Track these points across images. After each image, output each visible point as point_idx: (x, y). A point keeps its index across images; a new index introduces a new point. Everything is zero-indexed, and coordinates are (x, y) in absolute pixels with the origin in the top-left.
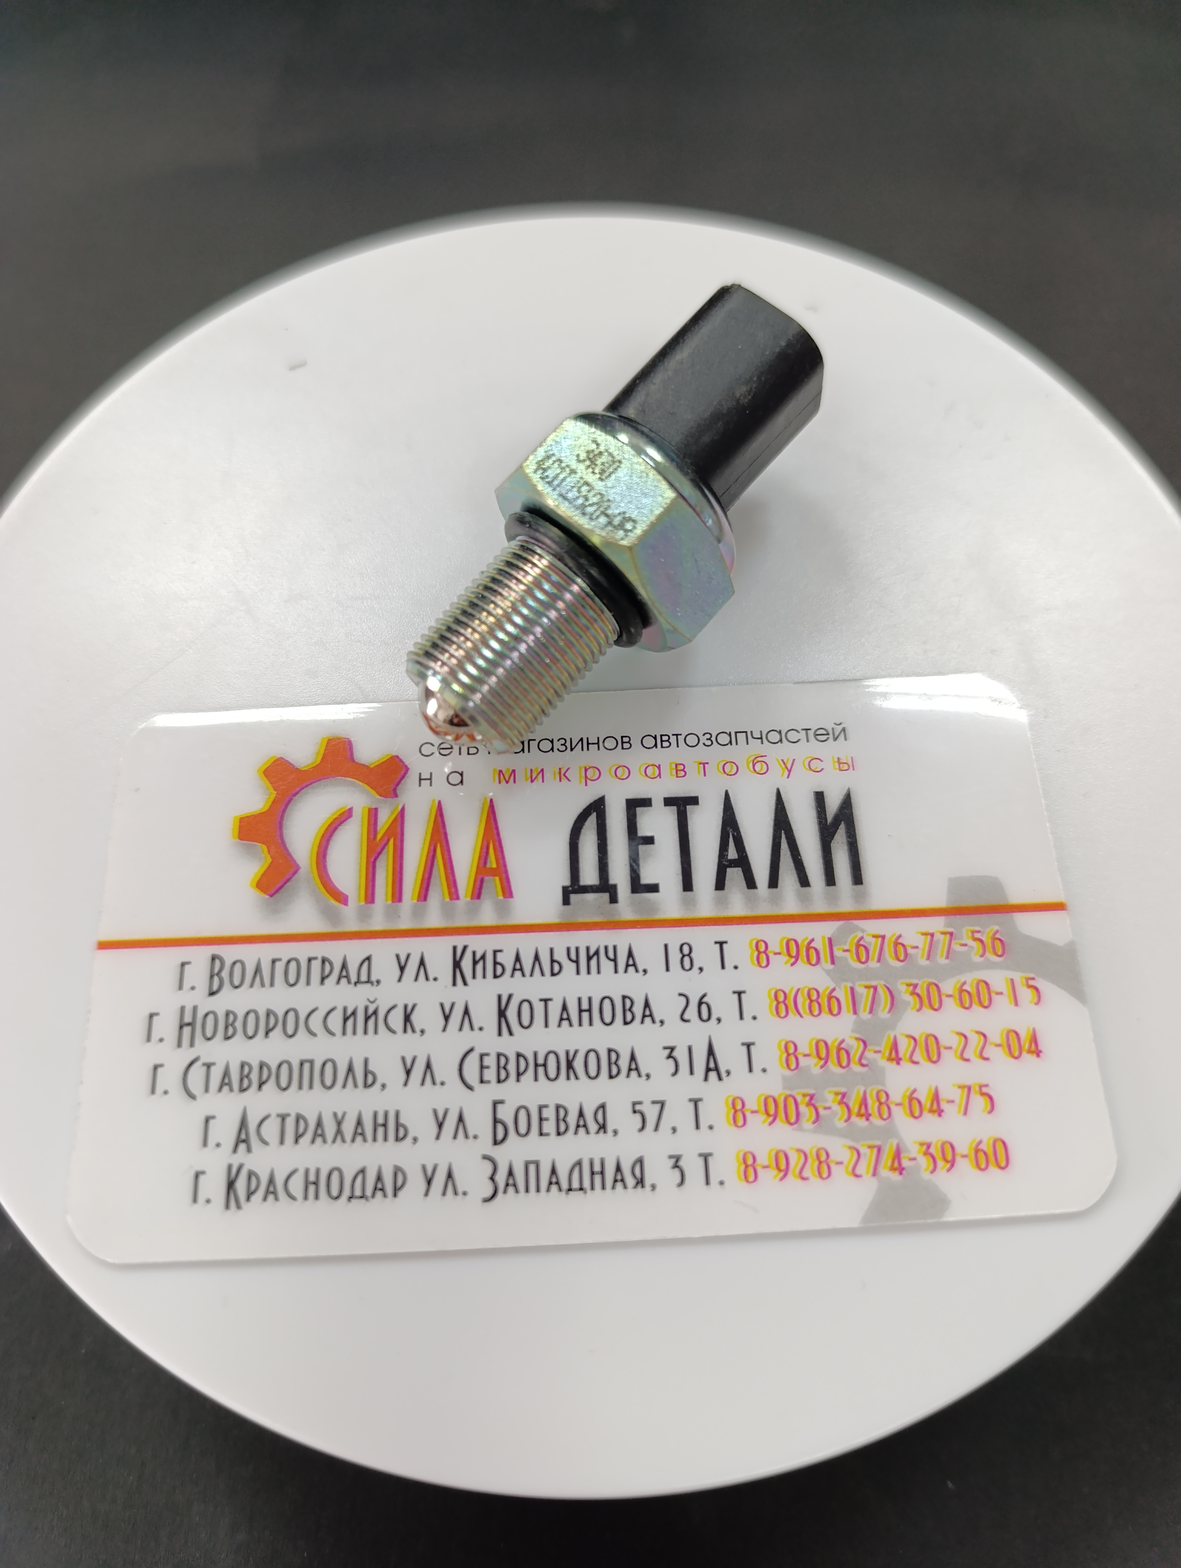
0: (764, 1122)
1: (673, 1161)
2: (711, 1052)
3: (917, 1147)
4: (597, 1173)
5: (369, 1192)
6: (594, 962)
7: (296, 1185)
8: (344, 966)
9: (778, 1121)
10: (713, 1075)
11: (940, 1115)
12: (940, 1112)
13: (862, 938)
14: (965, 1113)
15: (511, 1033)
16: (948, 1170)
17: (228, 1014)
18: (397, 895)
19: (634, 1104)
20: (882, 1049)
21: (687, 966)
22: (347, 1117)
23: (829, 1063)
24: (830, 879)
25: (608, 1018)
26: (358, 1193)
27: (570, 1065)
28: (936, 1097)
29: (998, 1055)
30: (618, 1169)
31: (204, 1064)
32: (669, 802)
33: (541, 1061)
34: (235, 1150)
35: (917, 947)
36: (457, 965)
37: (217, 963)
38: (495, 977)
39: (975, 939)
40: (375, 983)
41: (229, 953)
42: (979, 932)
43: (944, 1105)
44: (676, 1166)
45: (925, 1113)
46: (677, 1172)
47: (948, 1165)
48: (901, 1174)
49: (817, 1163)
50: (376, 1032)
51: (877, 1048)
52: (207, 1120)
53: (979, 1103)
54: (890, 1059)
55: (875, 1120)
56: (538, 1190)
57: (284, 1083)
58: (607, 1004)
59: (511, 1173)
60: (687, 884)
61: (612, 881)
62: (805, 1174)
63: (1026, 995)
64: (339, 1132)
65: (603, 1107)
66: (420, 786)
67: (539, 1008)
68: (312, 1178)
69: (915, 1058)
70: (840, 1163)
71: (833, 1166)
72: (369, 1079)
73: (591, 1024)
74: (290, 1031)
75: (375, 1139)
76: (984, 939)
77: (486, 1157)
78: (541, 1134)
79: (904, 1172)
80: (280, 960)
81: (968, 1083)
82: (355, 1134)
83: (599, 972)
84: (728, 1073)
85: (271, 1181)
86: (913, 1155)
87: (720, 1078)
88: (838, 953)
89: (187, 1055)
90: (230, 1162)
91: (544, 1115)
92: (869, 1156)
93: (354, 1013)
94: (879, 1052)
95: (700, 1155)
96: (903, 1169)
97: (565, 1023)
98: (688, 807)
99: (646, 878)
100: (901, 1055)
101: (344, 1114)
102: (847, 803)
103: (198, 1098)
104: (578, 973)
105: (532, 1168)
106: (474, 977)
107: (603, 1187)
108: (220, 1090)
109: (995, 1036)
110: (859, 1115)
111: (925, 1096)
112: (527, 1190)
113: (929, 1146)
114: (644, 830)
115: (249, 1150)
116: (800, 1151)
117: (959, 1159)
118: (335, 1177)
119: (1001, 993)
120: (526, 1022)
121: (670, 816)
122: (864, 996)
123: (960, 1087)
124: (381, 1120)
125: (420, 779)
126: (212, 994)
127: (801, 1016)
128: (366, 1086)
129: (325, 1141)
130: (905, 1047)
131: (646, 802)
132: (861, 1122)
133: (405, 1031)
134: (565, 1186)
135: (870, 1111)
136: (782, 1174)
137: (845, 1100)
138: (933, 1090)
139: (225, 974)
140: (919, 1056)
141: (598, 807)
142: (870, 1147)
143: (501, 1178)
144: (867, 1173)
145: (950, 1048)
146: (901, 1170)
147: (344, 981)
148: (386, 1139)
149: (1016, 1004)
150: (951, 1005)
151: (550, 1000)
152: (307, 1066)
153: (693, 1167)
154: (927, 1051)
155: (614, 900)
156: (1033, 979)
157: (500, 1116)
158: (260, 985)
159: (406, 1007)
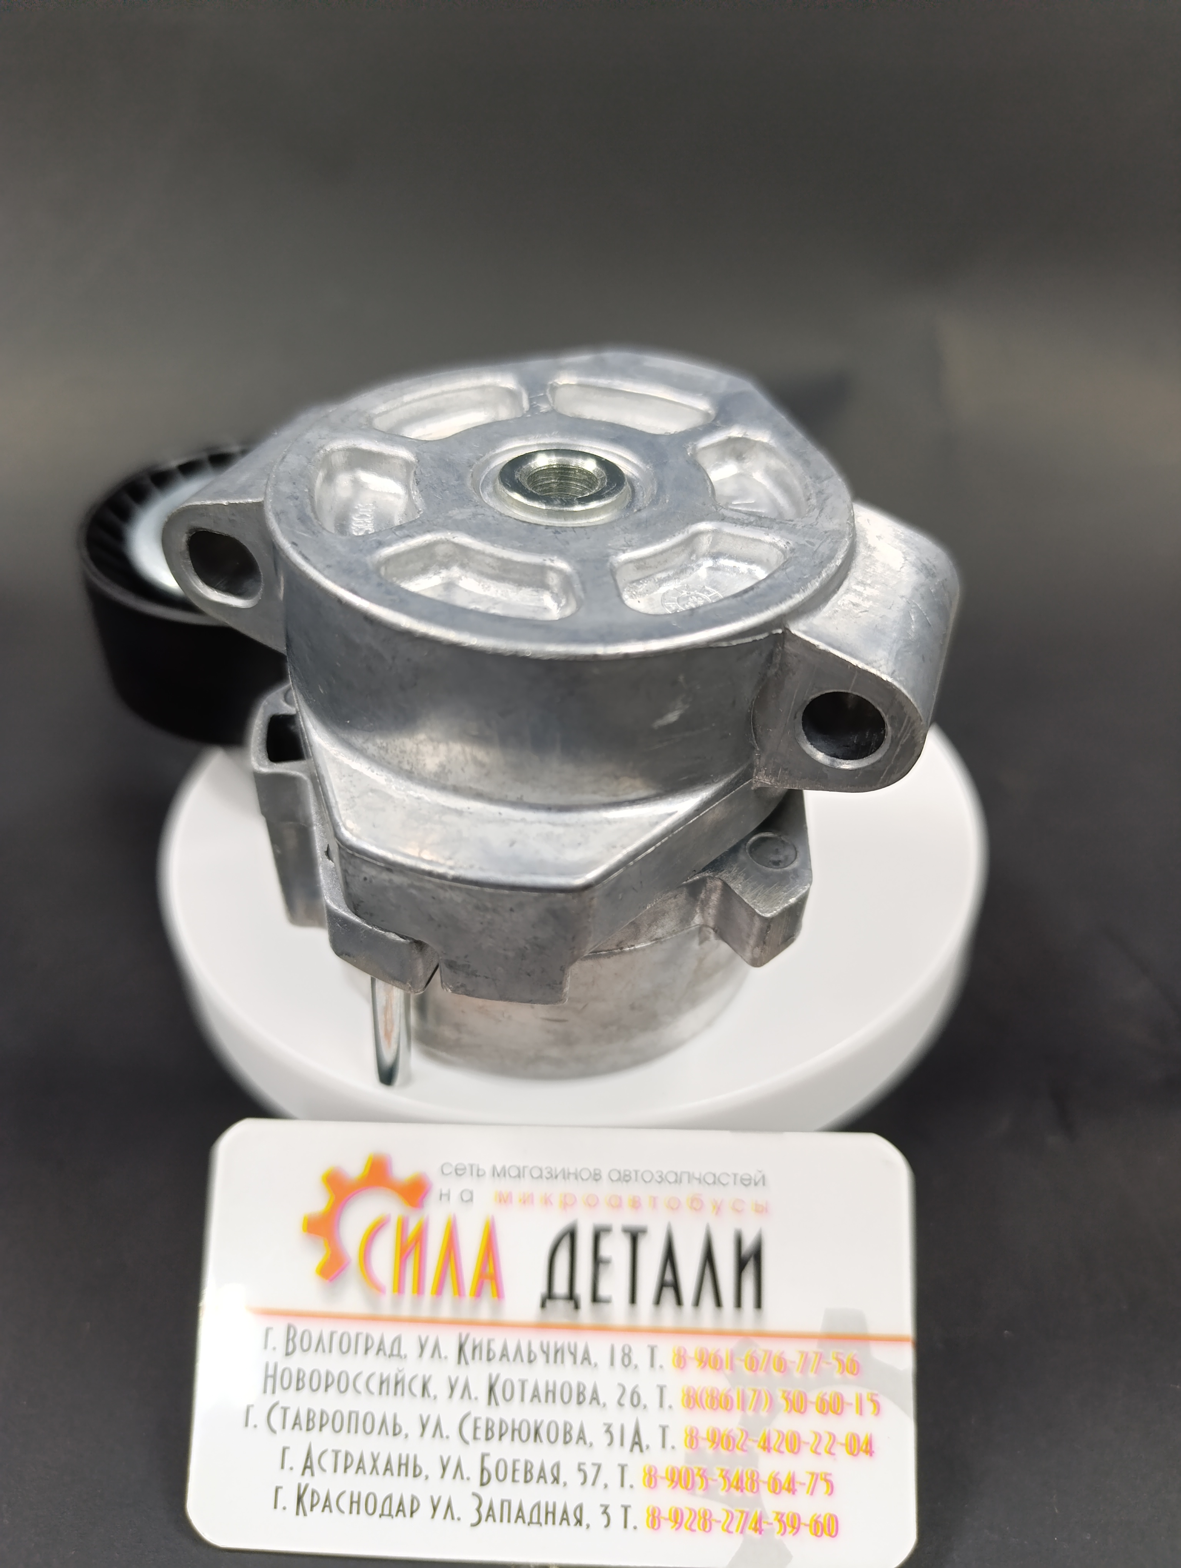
0: (669, 1486)
1: (602, 1509)
3: (775, 1515)
4: (550, 1513)
5: (394, 1512)
6: (559, 1355)
7: (345, 1503)
8: (382, 1342)
9: (679, 1487)
11: (794, 1493)
12: (792, 1490)
13: (755, 1352)
14: (812, 1494)
15: (497, 1404)
16: (794, 1534)
17: (299, 1371)
19: (579, 1465)
20: (759, 1440)
21: (626, 1362)
22: (380, 1457)
23: (720, 1446)
24: (738, 1303)
26: (386, 1512)
27: (537, 1432)
28: (792, 1480)
29: (841, 1452)
30: (565, 1512)
31: (282, 1408)
33: (517, 1426)
34: (303, 1474)
35: (794, 1362)
38: (489, 1360)
39: (837, 1359)
40: (403, 1357)
41: (301, 1326)
42: (842, 1354)
43: (797, 1486)
44: (605, 1512)
45: (784, 1491)
46: (605, 1516)
47: (795, 1531)
48: (760, 1533)
49: (702, 1520)
50: (403, 1394)
51: (755, 1438)
52: (284, 1450)
53: (822, 1487)
54: (763, 1448)
55: (748, 1493)
56: (509, 1521)
57: (337, 1428)
59: (491, 1508)
60: (633, 1300)
62: (693, 1527)
63: (869, 1407)
64: (375, 1467)
65: (557, 1465)
66: (441, 1199)
68: (355, 1499)
69: (782, 1449)
70: (719, 1522)
71: (713, 1522)
73: (554, 1401)
74: (343, 1388)
75: (399, 1474)
76: (845, 1360)
77: (474, 1494)
78: (514, 1480)
79: (763, 1532)
80: (336, 1332)
81: (817, 1471)
82: (386, 1470)
83: (563, 1362)
84: (648, 1447)
85: (327, 1498)
86: (770, 1521)
87: (641, 1450)
88: (737, 1362)
89: (270, 1400)
90: (300, 1482)
91: (517, 1467)
92: (739, 1519)
93: (388, 1379)
94: (756, 1441)
95: (622, 1506)
96: (762, 1530)
97: (536, 1400)
99: (603, 1292)
100: (772, 1445)
101: (379, 1454)
103: (278, 1432)
104: (548, 1361)
105: (506, 1505)
106: (473, 1358)
107: (554, 1523)
108: (293, 1428)
109: (842, 1438)
110: (737, 1488)
111: (784, 1478)
112: (501, 1521)
113: (783, 1515)
115: (313, 1474)
116: (691, 1510)
117: (802, 1526)
119: (851, 1404)
120: (508, 1396)
122: (751, 1396)
123: (812, 1474)
124: (404, 1461)
125: (441, 1195)
126: (287, 1354)
127: (704, 1408)
128: (395, 1434)
129: (365, 1473)
130: (775, 1440)
132: (737, 1494)
133: (423, 1395)
134: (527, 1520)
135: (744, 1485)
136: (677, 1525)
137: (728, 1475)
138: (791, 1474)
139: (297, 1340)
140: (784, 1448)
142: (742, 1512)
143: (484, 1510)
144: (737, 1531)
145: (808, 1443)
146: (760, 1531)
147: (381, 1353)
148: (406, 1475)
149: (861, 1413)
150: (813, 1411)
151: (527, 1380)
152: (354, 1416)
154: (791, 1444)
155: (577, 1306)
156: (877, 1395)
157: (486, 1465)
158: (322, 1351)
159: (424, 1377)
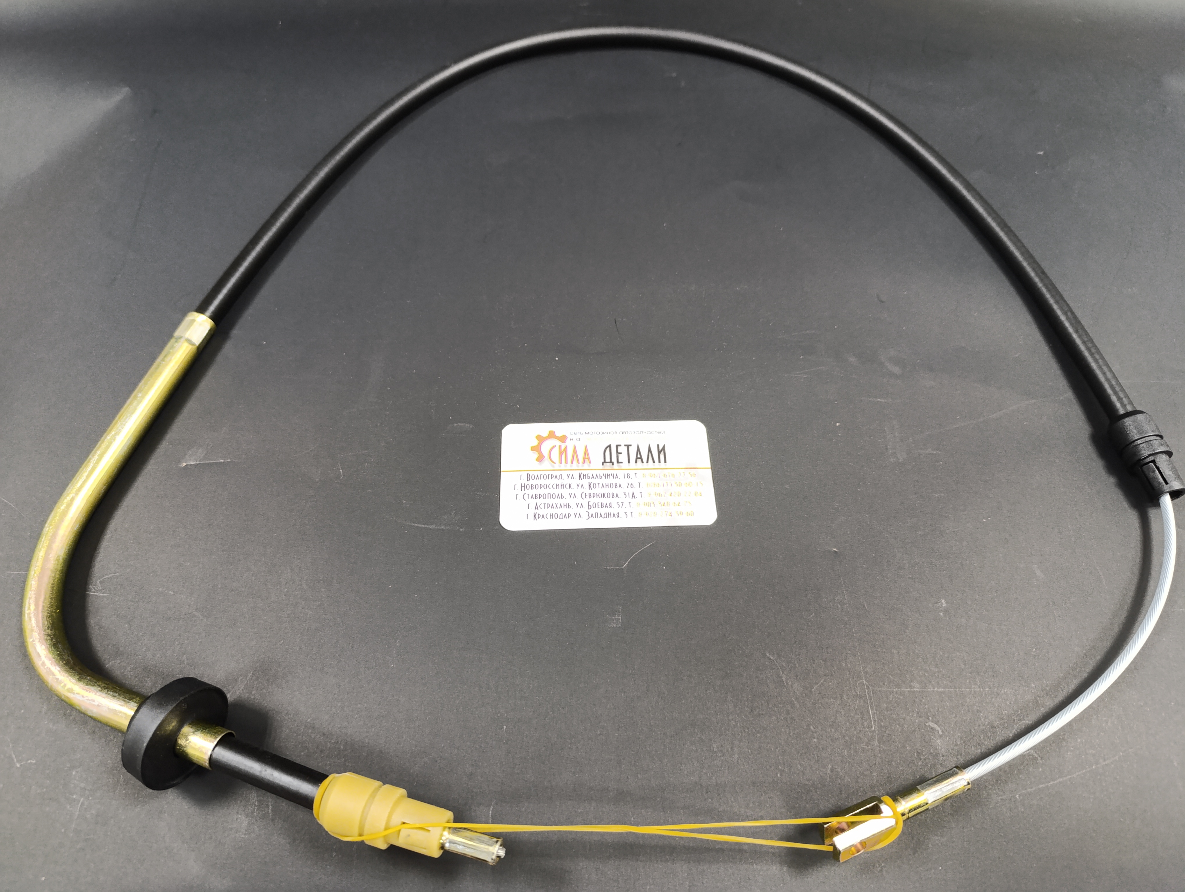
2: (633, 494)
10: (633, 498)
18: (567, 463)
25: (612, 487)
32: (625, 445)
36: (580, 476)
37: (529, 475)
58: (612, 485)
61: (613, 461)
67: (597, 485)
72: (562, 497)
98: (630, 447)
102: (664, 446)
114: (619, 452)
118: (556, 515)
121: (626, 447)
131: (620, 446)
141: (610, 446)
153: (629, 514)
